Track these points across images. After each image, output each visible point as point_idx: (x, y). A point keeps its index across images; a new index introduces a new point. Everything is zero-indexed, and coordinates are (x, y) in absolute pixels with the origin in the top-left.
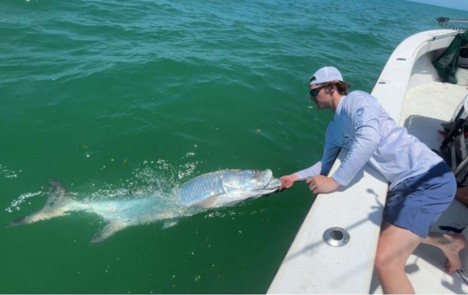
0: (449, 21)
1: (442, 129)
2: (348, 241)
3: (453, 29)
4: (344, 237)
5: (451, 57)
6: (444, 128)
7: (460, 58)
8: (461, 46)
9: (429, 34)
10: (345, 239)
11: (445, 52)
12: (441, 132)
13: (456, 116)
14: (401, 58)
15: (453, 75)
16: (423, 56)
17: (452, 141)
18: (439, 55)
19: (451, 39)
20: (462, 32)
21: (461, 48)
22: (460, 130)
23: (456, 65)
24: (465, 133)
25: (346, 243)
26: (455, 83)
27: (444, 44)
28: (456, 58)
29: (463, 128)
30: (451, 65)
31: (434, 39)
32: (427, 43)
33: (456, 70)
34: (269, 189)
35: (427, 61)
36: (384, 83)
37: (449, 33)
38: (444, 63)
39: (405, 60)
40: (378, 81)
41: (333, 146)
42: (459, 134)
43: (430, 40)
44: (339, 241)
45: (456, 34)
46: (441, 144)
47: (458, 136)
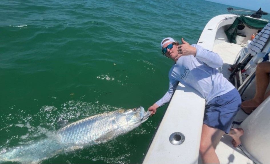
0: (234, 10)
1: (230, 68)
2: (184, 141)
3: (235, 14)
4: (182, 138)
5: (234, 29)
6: (231, 68)
7: (238, 30)
8: (239, 23)
9: (224, 17)
10: (182, 140)
11: (231, 26)
12: (229, 69)
13: (236, 61)
14: (210, 29)
15: (235, 39)
16: (221, 28)
17: (235, 74)
18: (229, 28)
19: (234, 19)
20: (239, 16)
21: (239, 24)
22: (239, 69)
23: (236, 34)
24: (241, 70)
25: (183, 142)
26: (235, 43)
27: (231, 22)
28: (236, 30)
29: (241, 68)
30: (233, 34)
31: (226, 19)
32: (222, 21)
33: (236, 36)
34: (145, 119)
35: (222, 31)
36: (202, 43)
37: (233, 16)
38: (231, 32)
39: (212, 30)
40: (199, 42)
41: (175, 81)
42: (238, 71)
43: (224, 20)
44: (179, 141)
45: (236, 17)
46: (230, 76)
47: (238, 72)
